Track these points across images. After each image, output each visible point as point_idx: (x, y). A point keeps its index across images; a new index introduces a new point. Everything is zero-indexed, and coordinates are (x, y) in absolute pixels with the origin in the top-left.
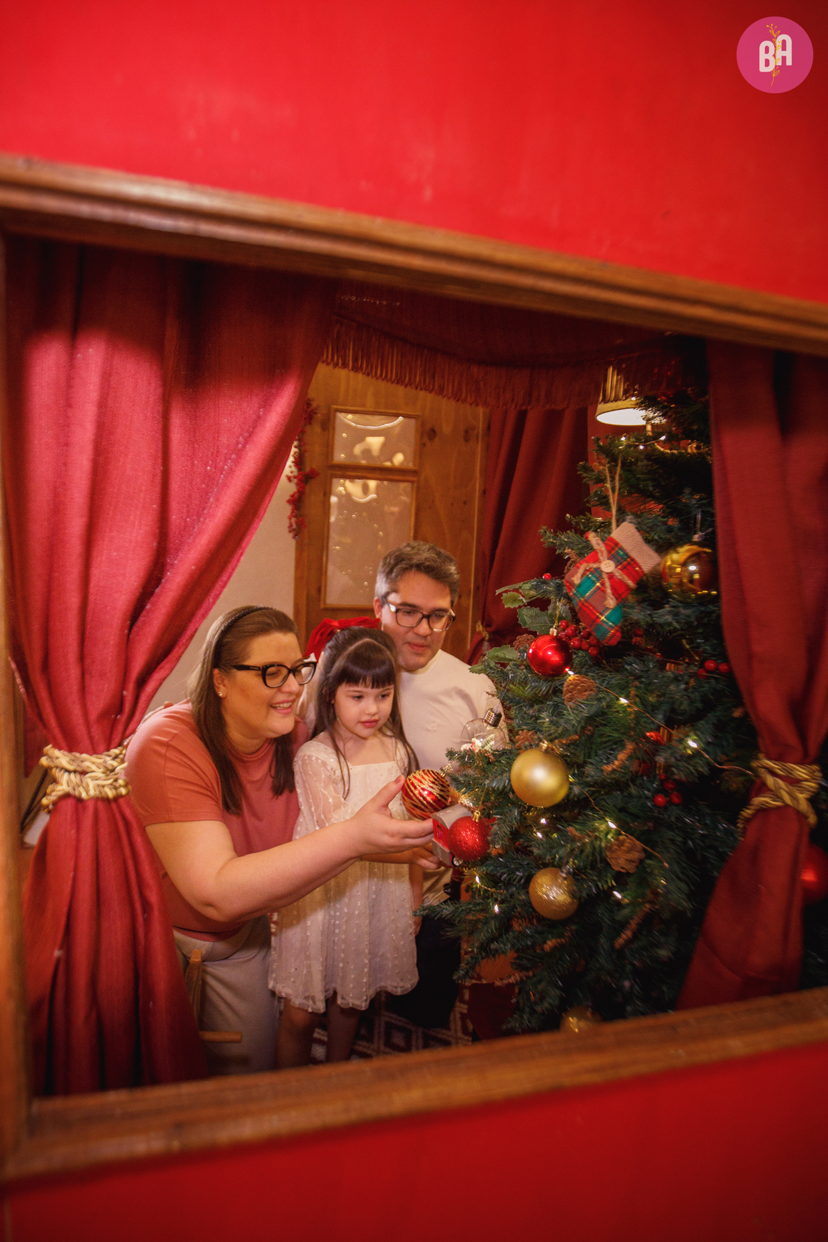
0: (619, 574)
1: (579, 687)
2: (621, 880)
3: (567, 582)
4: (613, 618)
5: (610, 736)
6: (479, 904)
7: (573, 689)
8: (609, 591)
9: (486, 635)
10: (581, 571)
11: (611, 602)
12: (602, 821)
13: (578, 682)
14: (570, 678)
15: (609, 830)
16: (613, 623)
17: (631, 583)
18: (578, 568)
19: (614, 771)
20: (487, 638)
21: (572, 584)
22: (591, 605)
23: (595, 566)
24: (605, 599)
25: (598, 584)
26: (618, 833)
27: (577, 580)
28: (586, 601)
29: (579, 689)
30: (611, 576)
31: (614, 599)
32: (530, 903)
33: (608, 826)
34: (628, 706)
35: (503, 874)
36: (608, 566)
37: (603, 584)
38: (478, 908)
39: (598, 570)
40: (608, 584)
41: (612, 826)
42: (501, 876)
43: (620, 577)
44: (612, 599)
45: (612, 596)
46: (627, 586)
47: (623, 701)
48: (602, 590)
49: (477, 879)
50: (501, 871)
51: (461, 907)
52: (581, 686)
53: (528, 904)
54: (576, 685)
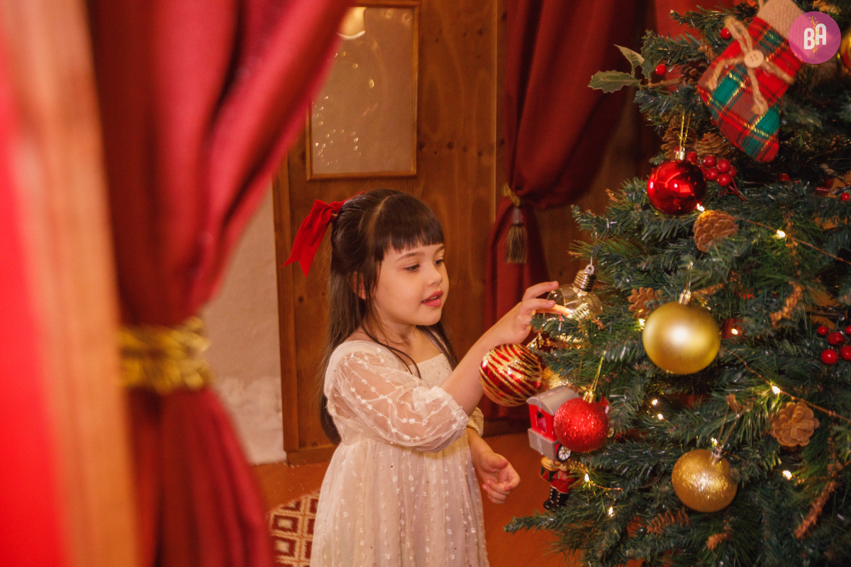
0: (770, 67)
1: (717, 225)
2: (790, 456)
3: (701, 88)
4: (767, 127)
5: (769, 279)
6: (585, 509)
7: (708, 229)
8: (756, 91)
9: (516, 200)
10: (718, 71)
11: (760, 106)
12: (762, 387)
13: (715, 218)
14: (702, 215)
15: (772, 396)
16: (768, 133)
17: (786, 77)
18: (714, 67)
19: (783, 319)
20: (518, 205)
21: (707, 90)
22: (736, 114)
23: (735, 61)
24: (752, 102)
25: (742, 85)
26: (785, 399)
27: (712, 84)
28: (728, 109)
29: (717, 227)
30: (759, 72)
31: (765, 103)
32: (674, 495)
33: (771, 392)
34: (789, 241)
35: (624, 467)
36: (754, 59)
37: (749, 84)
38: (584, 514)
39: (742, 66)
40: (755, 83)
41: (776, 390)
42: (620, 471)
43: (772, 71)
44: (762, 102)
45: (762, 99)
46: (782, 81)
47: (781, 234)
48: (747, 92)
49: (587, 478)
50: (621, 464)
51: (564, 515)
52: (720, 223)
53: (673, 497)
54: (712, 223)
